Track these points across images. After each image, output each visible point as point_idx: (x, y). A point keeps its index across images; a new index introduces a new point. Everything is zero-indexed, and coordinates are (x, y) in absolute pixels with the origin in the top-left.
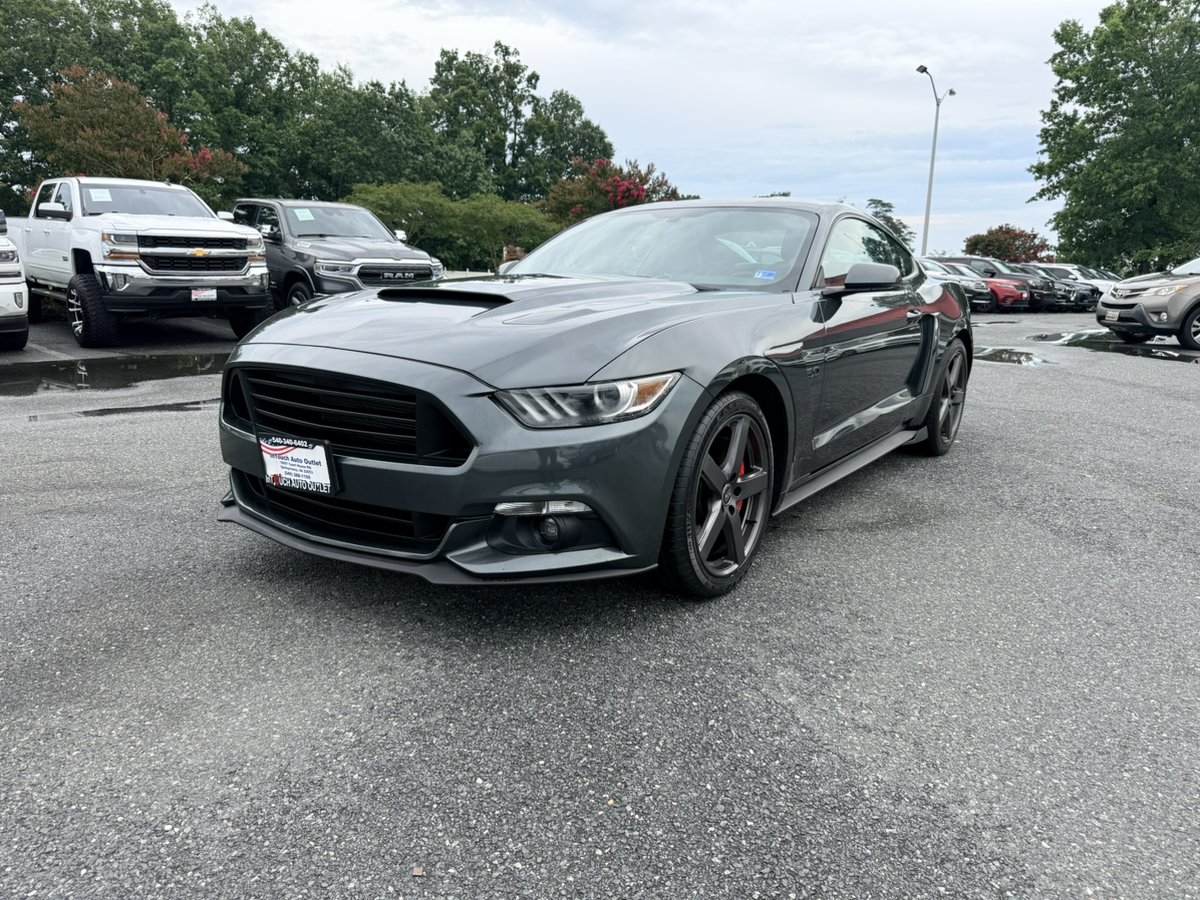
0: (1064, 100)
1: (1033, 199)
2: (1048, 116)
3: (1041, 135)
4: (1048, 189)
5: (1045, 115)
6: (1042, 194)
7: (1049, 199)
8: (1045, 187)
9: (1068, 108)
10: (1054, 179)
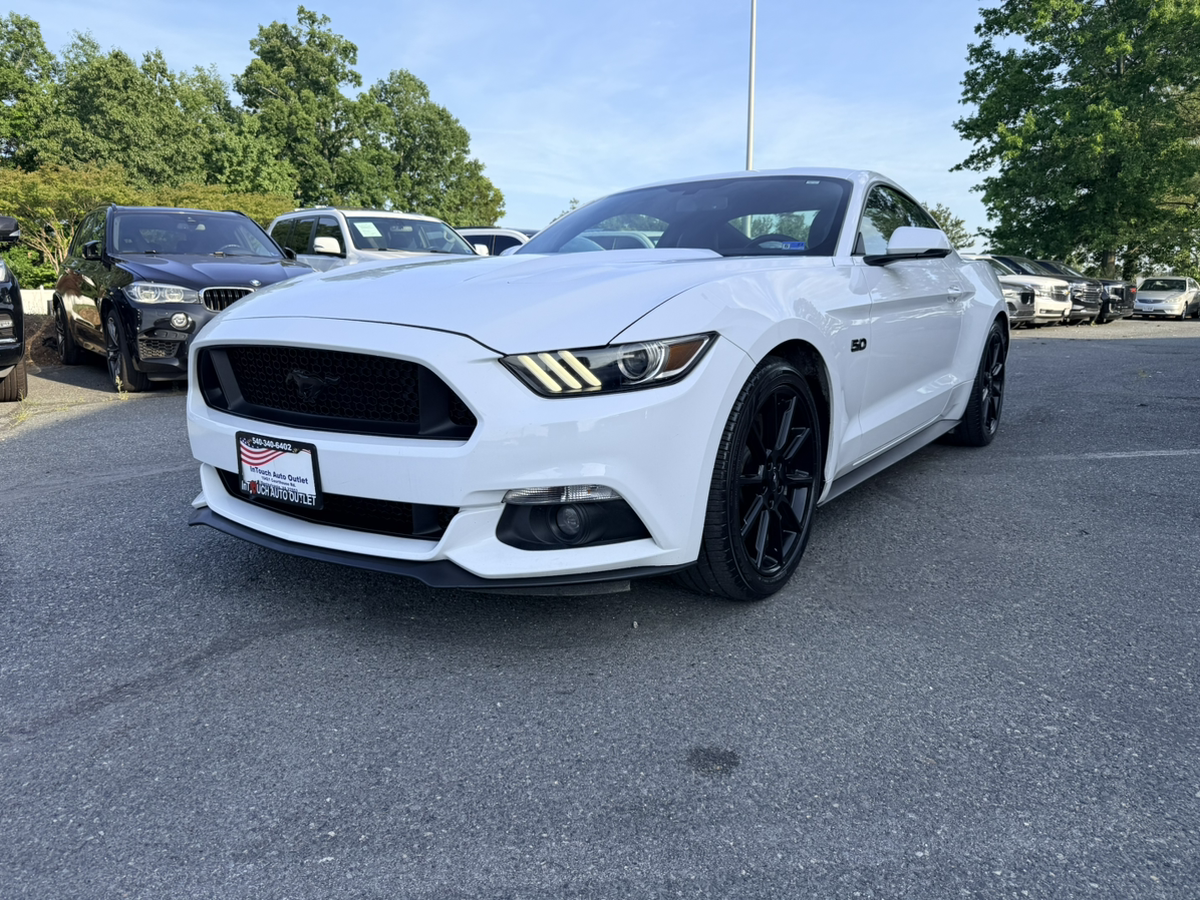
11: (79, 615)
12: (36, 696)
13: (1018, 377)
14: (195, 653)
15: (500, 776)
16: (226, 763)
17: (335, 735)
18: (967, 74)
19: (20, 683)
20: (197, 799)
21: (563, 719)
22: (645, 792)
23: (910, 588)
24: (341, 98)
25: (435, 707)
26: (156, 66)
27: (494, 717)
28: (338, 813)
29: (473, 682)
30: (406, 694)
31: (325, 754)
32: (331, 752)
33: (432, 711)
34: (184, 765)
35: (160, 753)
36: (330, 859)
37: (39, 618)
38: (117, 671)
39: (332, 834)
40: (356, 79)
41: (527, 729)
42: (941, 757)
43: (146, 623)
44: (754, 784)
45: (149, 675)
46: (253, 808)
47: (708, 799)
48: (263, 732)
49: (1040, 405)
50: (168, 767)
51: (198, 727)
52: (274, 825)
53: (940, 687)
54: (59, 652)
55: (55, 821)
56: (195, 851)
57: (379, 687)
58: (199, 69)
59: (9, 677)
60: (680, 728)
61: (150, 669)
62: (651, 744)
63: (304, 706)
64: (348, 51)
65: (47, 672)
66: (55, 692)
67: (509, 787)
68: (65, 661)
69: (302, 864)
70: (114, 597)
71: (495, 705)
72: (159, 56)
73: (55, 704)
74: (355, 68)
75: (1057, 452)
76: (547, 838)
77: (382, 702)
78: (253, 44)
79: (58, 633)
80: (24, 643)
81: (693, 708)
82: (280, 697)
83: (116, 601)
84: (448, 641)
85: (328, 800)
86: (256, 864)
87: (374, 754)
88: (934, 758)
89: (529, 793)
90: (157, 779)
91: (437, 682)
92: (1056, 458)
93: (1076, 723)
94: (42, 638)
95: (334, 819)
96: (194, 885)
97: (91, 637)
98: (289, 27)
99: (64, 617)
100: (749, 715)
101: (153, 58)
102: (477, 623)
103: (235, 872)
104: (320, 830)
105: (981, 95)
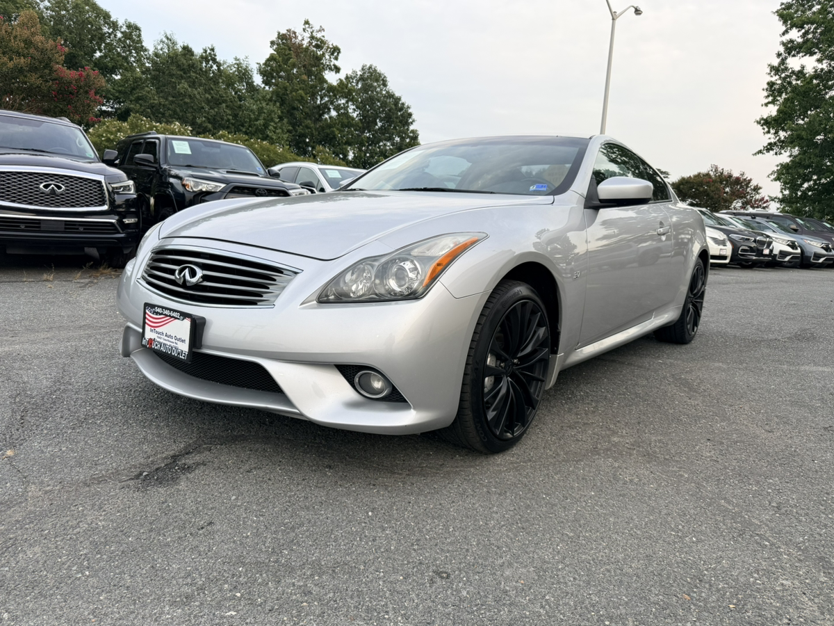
0: (789, 54)
1: (760, 152)
2: (775, 70)
3: (767, 90)
4: (775, 143)
5: (772, 68)
6: (770, 147)
7: (776, 154)
8: (772, 141)
9: (794, 63)
10: (782, 134)
11: (104, 417)
12: (66, 470)
13: (791, 305)
14: (173, 452)
15: (362, 567)
16: (178, 533)
17: (254, 522)
18: (768, 84)
19: (57, 460)
20: (153, 557)
21: (414, 530)
22: (464, 593)
23: (688, 458)
24: (326, 82)
25: (325, 510)
26: (209, 56)
27: (365, 523)
28: (245, 580)
29: (355, 494)
30: (307, 498)
31: (244, 535)
32: (249, 534)
33: (323, 512)
34: (151, 531)
35: (136, 520)
36: (234, 613)
37: (79, 416)
38: (120, 459)
39: (238, 595)
40: (337, 70)
41: (387, 534)
42: (695, 595)
43: (145, 427)
44: (547, 597)
45: (140, 464)
46: (189, 568)
47: (511, 605)
48: (206, 514)
49: (807, 327)
50: (139, 531)
51: (164, 506)
52: (201, 583)
53: (701, 539)
54: (86, 442)
55: (59, 560)
56: (145, 594)
57: (291, 490)
58: (236, 59)
59: (52, 455)
60: (498, 548)
61: (142, 460)
62: (475, 558)
63: (237, 499)
64: (335, 51)
65: (76, 454)
66: (78, 469)
67: (367, 577)
68: (88, 448)
69: (214, 614)
70: (128, 407)
71: (368, 513)
72: (213, 50)
73: (77, 477)
74: (337, 63)
75: (816, 364)
76: (388, 619)
77: (290, 502)
78: (273, 43)
79: (88, 428)
80: (65, 432)
81: (510, 534)
82: (223, 490)
83: (129, 410)
84: (342, 462)
85: (240, 569)
86: (183, 610)
87: (278, 539)
88: (689, 595)
89: (381, 583)
90: (130, 539)
91: (331, 492)
92: (814, 369)
93: (807, 581)
94: (78, 430)
95: (242, 584)
96: (139, 620)
97: (108, 433)
98: (297, 34)
99: (94, 418)
100: (551, 544)
101: (209, 51)
102: (365, 451)
103: (168, 614)
104: (231, 591)
105: (779, 98)
